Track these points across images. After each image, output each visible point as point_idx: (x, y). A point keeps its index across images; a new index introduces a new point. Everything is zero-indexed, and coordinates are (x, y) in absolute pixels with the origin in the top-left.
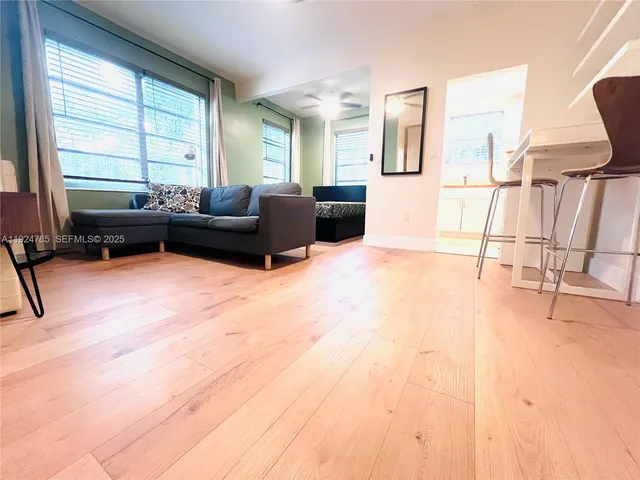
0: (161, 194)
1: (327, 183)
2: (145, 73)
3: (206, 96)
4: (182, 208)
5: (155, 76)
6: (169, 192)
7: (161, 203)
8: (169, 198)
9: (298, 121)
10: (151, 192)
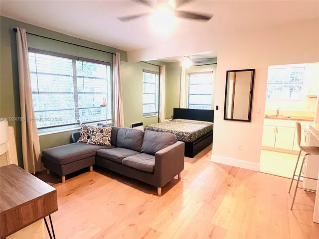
0: (88, 131)
1: (183, 106)
2: (78, 59)
3: (111, 64)
4: (101, 142)
5: (83, 59)
6: (93, 131)
7: (88, 137)
8: (93, 135)
9: (164, 66)
10: (83, 131)
